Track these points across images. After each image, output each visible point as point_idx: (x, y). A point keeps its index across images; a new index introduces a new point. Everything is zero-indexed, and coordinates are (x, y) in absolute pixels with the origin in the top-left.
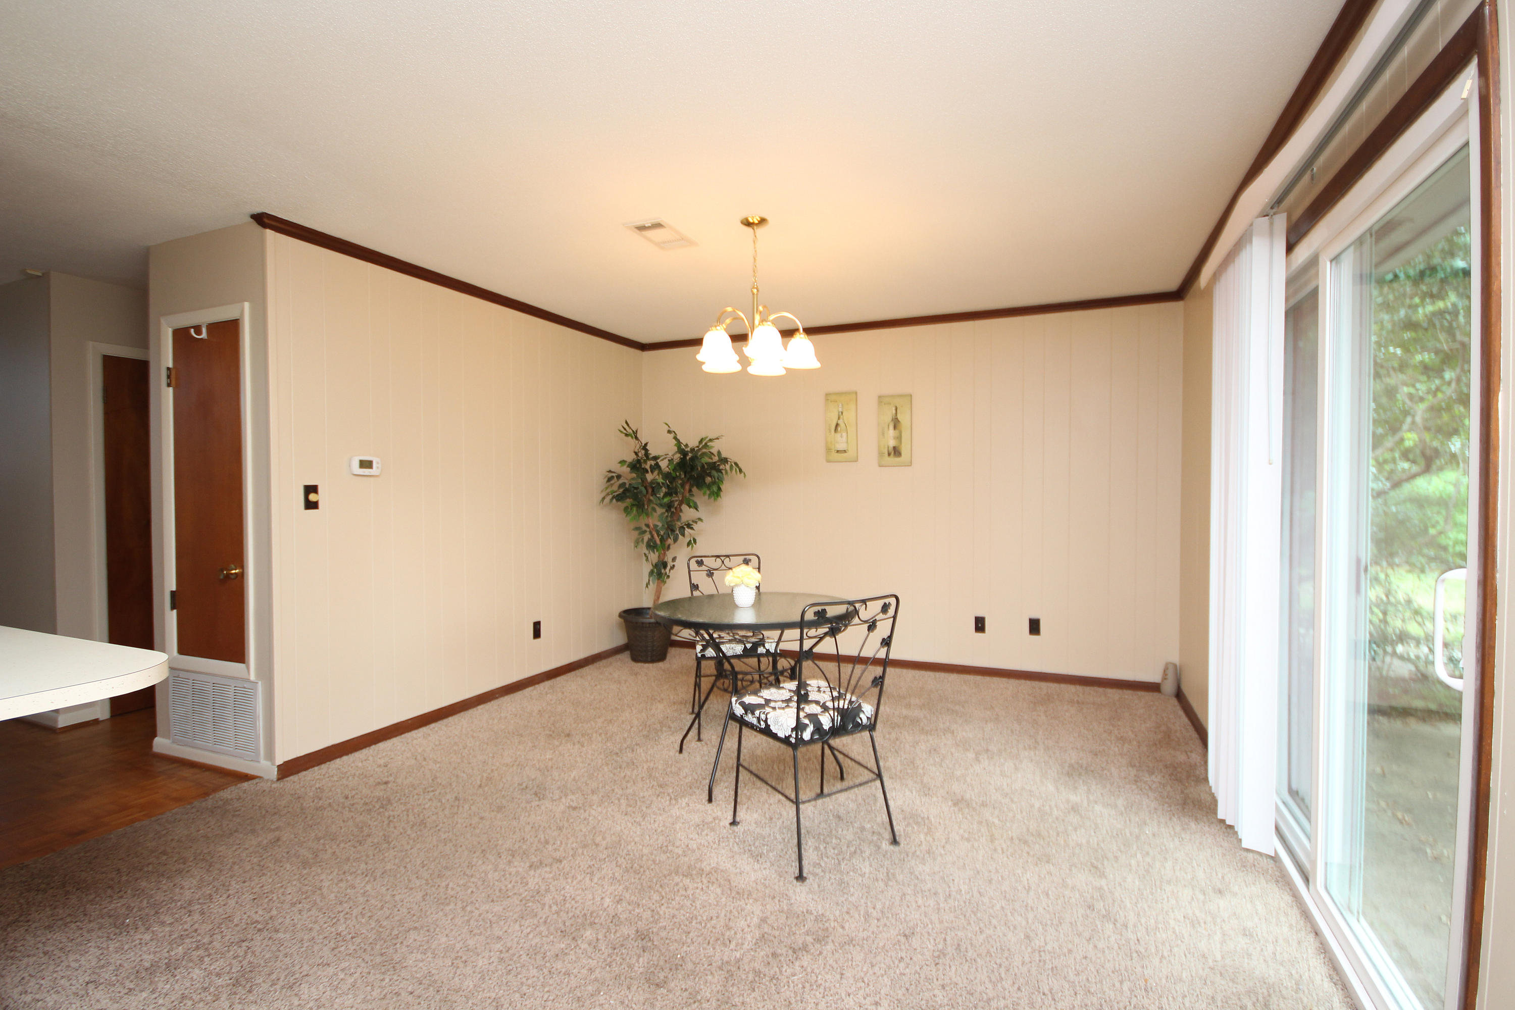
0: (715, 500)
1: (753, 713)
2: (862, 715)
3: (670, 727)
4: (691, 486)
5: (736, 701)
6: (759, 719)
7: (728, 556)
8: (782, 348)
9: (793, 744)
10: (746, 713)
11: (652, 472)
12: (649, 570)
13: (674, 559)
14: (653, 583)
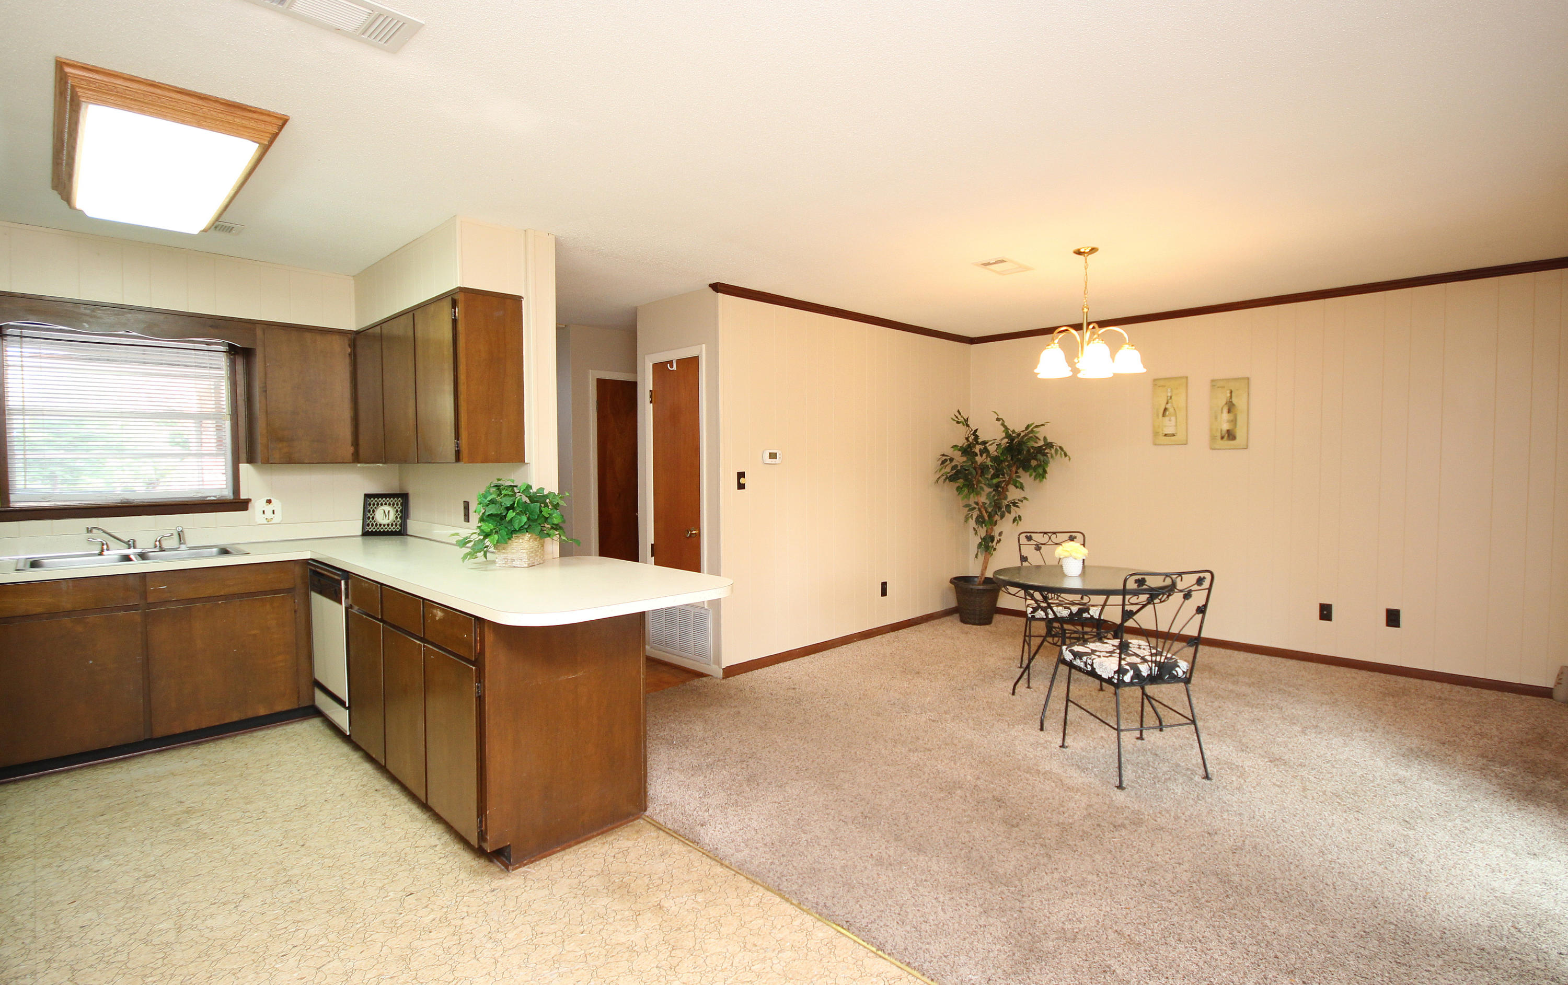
0: (1040, 481)
1: (1081, 659)
2: (1177, 669)
3: (1001, 675)
4: (1018, 468)
5: (1067, 649)
6: (1086, 663)
7: (1054, 533)
8: (1111, 360)
9: (1115, 684)
10: (1075, 659)
11: (981, 455)
12: (978, 543)
13: (1000, 534)
14: (982, 555)
